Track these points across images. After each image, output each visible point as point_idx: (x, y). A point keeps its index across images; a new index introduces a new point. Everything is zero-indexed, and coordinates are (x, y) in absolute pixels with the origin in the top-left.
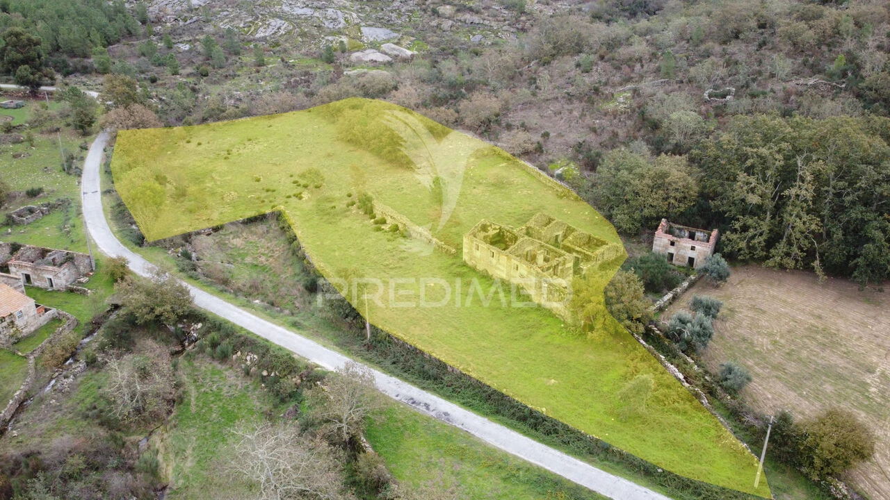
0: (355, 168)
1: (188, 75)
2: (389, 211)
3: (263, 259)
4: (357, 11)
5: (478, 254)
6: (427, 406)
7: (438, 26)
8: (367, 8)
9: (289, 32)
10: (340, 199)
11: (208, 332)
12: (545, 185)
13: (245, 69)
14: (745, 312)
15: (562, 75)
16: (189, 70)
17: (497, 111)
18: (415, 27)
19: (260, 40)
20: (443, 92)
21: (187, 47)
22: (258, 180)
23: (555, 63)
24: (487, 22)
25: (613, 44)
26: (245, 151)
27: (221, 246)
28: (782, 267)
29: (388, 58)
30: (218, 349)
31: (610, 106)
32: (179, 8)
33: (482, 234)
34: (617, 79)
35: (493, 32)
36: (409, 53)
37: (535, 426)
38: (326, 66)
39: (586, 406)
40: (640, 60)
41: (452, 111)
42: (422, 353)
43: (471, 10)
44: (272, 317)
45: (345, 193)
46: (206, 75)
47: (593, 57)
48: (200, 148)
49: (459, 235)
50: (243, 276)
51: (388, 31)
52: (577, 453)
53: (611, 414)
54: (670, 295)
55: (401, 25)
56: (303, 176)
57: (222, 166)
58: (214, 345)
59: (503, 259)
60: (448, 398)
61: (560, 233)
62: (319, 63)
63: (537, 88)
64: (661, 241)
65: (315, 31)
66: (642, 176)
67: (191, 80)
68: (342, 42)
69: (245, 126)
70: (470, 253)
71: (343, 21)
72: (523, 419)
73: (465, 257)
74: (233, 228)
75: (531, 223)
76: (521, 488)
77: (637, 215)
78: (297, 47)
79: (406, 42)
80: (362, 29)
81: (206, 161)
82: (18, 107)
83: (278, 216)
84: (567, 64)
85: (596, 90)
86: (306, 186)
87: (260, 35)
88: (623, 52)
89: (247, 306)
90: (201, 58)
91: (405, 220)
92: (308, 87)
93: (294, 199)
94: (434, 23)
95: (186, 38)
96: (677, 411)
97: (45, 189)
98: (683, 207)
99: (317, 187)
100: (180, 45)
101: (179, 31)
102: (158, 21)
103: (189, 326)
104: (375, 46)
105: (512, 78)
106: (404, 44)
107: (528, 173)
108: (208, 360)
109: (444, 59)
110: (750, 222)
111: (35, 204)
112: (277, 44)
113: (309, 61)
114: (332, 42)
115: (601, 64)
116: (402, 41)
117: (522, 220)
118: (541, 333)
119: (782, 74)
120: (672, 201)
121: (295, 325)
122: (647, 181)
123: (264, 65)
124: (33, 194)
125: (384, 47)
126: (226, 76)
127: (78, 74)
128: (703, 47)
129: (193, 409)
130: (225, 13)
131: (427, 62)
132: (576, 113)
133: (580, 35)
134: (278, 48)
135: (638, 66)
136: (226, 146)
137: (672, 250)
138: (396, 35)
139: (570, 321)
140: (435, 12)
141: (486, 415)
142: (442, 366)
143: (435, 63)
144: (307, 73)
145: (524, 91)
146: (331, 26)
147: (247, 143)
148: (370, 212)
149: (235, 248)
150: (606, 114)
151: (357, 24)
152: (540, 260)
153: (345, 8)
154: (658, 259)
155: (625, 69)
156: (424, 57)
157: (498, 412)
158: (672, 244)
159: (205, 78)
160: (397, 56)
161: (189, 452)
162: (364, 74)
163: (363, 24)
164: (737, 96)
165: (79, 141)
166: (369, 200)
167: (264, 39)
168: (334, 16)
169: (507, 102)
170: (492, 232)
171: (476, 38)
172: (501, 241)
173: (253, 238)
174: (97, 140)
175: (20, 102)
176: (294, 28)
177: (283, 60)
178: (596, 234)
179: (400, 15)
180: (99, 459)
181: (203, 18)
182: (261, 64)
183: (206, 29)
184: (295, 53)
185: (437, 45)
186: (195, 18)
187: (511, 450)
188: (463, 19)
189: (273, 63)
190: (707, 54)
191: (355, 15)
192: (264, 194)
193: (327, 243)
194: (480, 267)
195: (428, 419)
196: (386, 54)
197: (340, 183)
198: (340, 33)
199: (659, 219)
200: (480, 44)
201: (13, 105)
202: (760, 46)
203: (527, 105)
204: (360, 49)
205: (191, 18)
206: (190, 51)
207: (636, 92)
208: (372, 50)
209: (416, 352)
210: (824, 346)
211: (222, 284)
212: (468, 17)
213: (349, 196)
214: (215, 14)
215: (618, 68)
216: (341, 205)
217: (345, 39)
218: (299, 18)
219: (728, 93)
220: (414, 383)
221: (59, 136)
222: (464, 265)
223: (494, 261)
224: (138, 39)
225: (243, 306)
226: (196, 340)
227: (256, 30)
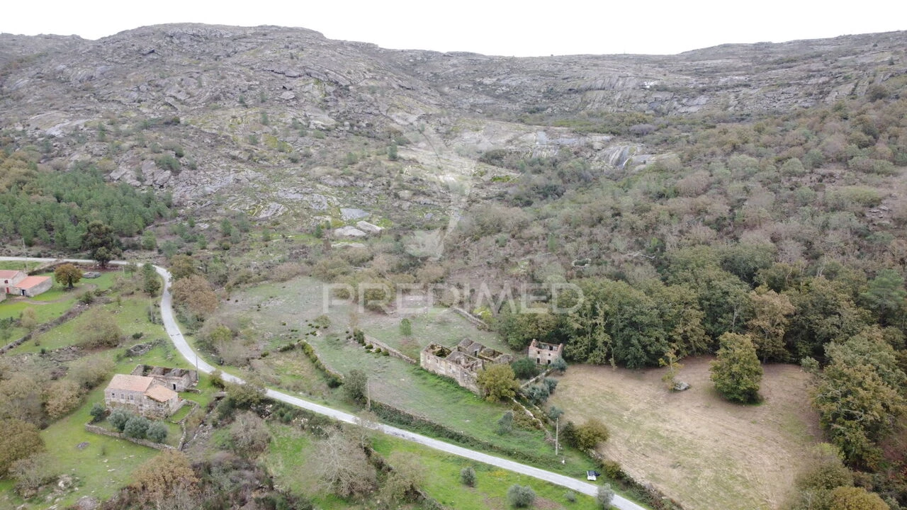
0: (352, 315)
1: (214, 249)
2: (375, 340)
3: (298, 371)
4: (337, 196)
5: (429, 361)
6: (403, 436)
7: (399, 207)
8: (344, 193)
9: (285, 214)
10: (342, 335)
11: (277, 408)
12: (471, 323)
13: (255, 243)
14: (573, 386)
15: (486, 249)
16: (212, 245)
17: (441, 275)
18: (382, 208)
19: (263, 219)
20: (405, 261)
21: (207, 226)
22: (284, 325)
23: (483, 239)
24: (436, 203)
25: (522, 226)
26: (270, 305)
27: (270, 365)
28: (595, 363)
29: (363, 234)
30: (285, 417)
31: (514, 271)
32: (195, 194)
33: (432, 351)
34: (522, 251)
35: (441, 210)
36: (378, 228)
37: (458, 440)
38: (317, 240)
39: (483, 429)
40: (537, 238)
41: (411, 276)
42: (399, 412)
43: (424, 193)
44: (313, 400)
45: (344, 331)
46: (228, 249)
47: (507, 236)
48: (238, 304)
49: (418, 353)
50: (288, 381)
51: (361, 211)
52: (478, 449)
53: (494, 433)
54: (534, 379)
55: (371, 206)
56: (317, 321)
57: (256, 316)
58: (282, 415)
59: (443, 363)
60: (414, 432)
61: (478, 350)
62: (312, 238)
63: (468, 259)
64: (533, 351)
65: (305, 213)
66: (523, 315)
67: (216, 253)
68: (327, 221)
69: (266, 289)
70: (425, 362)
71: (326, 204)
72: (452, 437)
73: (422, 364)
74: (275, 355)
75: (461, 345)
76: (449, 464)
77: (521, 338)
78: (293, 225)
79: (375, 220)
80: (341, 210)
81: (244, 312)
82: (96, 277)
83: (303, 347)
84: (489, 241)
85: (507, 260)
86: (317, 327)
87: (262, 216)
88: (526, 233)
89: (296, 395)
90: (219, 235)
91: (385, 345)
92: (306, 257)
93: (310, 336)
94: (396, 204)
95: (204, 219)
96: (528, 430)
97: (145, 333)
98: (546, 333)
99: (325, 328)
100: (200, 224)
101: (198, 213)
102: (180, 205)
103: (265, 407)
104: (352, 223)
105: (452, 251)
106: (374, 222)
107: (461, 316)
108: (279, 423)
109: (405, 234)
110: (579, 339)
111: (141, 343)
112: (277, 223)
113: (303, 237)
114: (319, 221)
115: (513, 241)
116: (373, 219)
117: (455, 343)
118: (464, 400)
119: (621, 249)
120: (540, 329)
121: (326, 404)
122: (525, 318)
123: (270, 240)
124: (137, 337)
125: (359, 224)
126: (243, 250)
127: (130, 250)
128: (577, 230)
129: (277, 445)
130: (233, 198)
131: (392, 237)
132: (492, 276)
133: (500, 219)
134: (278, 226)
135: (535, 242)
136: (255, 302)
137: (539, 356)
138: (367, 214)
139: (479, 394)
140: (397, 196)
141: (433, 437)
142: (411, 417)
143: (398, 238)
144: (304, 247)
145: (459, 262)
146: (317, 208)
147: (270, 300)
148: (362, 342)
149: (278, 366)
150: (511, 277)
151: (337, 206)
152: (463, 362)
153: (327, 193)
154: (530, 361)
155: (527, 245)
156: (389, 232)
157: (439, 436)
158: (539, 353)
159: (227, 251)
160: (369, 231)
161: (280, 463)
162: (346, 248)
163: (342, 206)
164: (592, 264)
165: (151, 301)
166: (362, 334)
167: (266, 219)
168: (319, 200)
169: (448, 268)
170: (437, 350)
171: (428, 216)
172: (442, 354)
173: (287, 360)
174: (163, 300)
175: (97, 273)
176: (289, 210)
177: (284, 236)
178: (498, 349)
179: (370, 198)
180: (237, 464)
181: (215, 202)
182: (267, 239)
183: (218, 211)
184: (292, 230)
185: (399, 221)
186: (209, 202)
187: (446, 450)
188: (418, 200)
189: (276, 239)
190: (580, 235)
191: (335, 199)
192: (290, 334)
193: (338, 360)
194: (430, 370)
195: (404, 441)
196: (361, 230)
197: (342, 325)
198: (324, 213)
199: (532, 340)
200: (431, 220)
201: (93, 276)
202: (613, 230)
203: (462, 270)
204: (341, 226)
205: (206, 202)
206: (209, 229)
207: (531, 261)
208: (350, 227)
209: (396, 412)
210: (608, 400)
211: (278, 385)
212: (422, 199)
213: (347, 332)
214: (225, 199)
215: (522, 244)
216: (343, 338)
217: (328, 218)
218: (292, 202)
219: (587, 262)
220: (396, 426)
221: (134, 298)
222: (422, 369)
223: (438, 365)
224: (166, 220)
225: (294, 395)
226: (269, 414)
227: (259, 212)
